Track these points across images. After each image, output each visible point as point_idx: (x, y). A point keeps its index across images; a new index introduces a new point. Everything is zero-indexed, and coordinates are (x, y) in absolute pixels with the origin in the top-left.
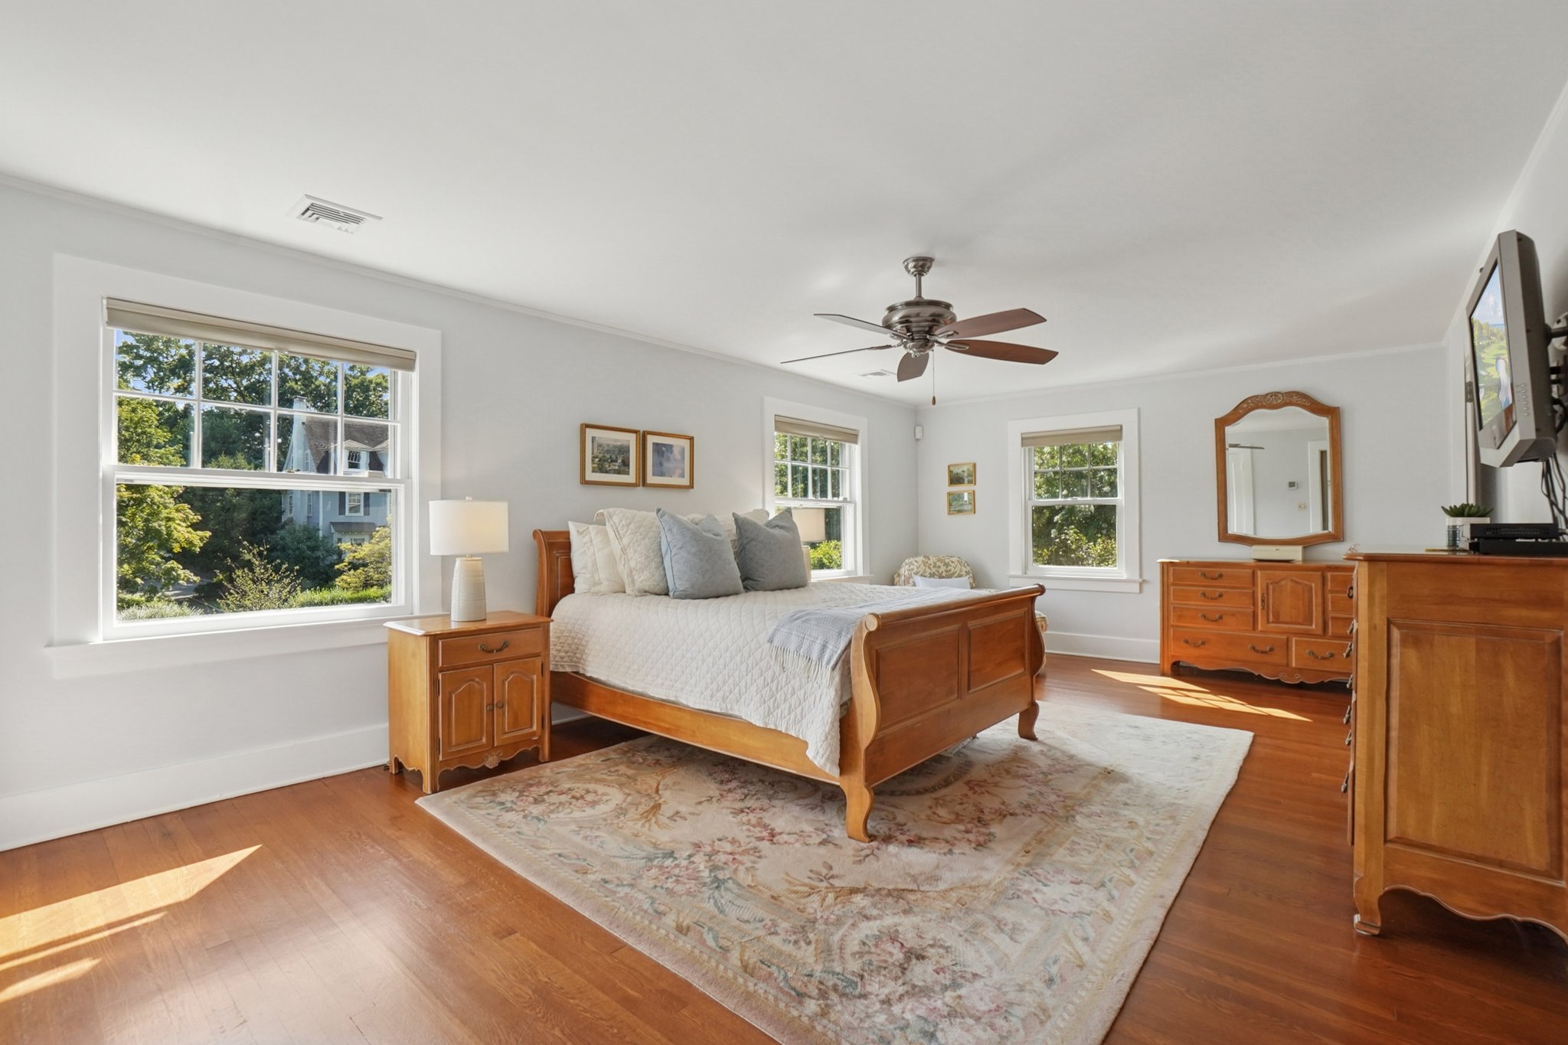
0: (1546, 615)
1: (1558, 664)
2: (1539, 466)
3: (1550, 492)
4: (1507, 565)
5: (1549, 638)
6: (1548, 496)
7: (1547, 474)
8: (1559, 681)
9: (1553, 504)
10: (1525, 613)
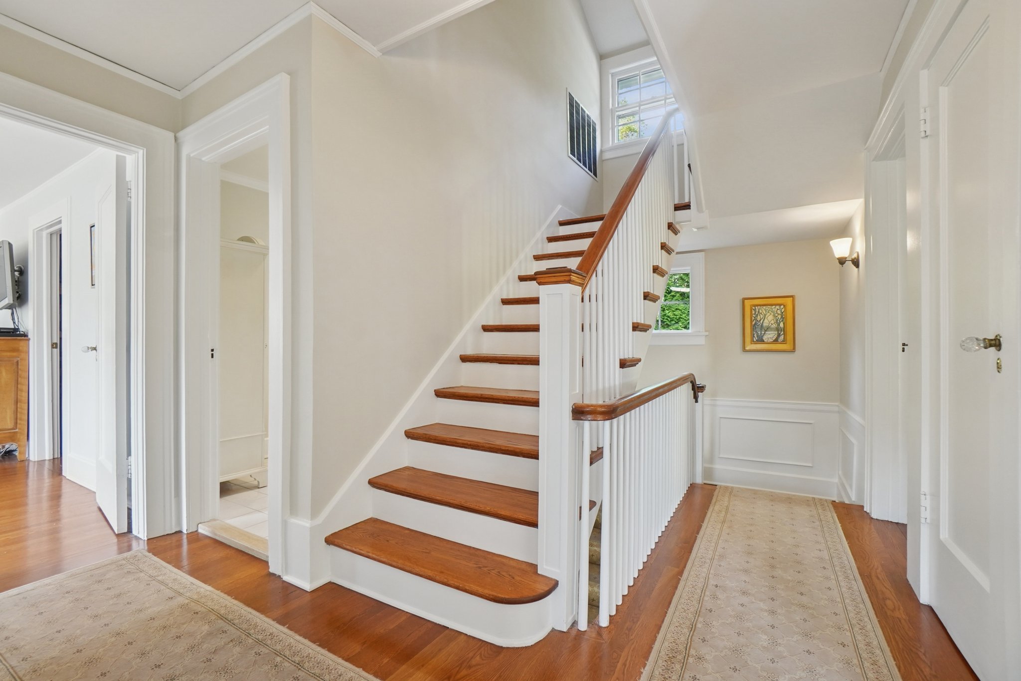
0: (15, 354)
1: (18, 367)
2: (10, 311)
3: (13, 319)
4: (4, 340)
5: (15, 361)
6: (13, 320)
7: (12, 314)
8: (18, 372)
9: (14, 323)
10: (8, 354)
